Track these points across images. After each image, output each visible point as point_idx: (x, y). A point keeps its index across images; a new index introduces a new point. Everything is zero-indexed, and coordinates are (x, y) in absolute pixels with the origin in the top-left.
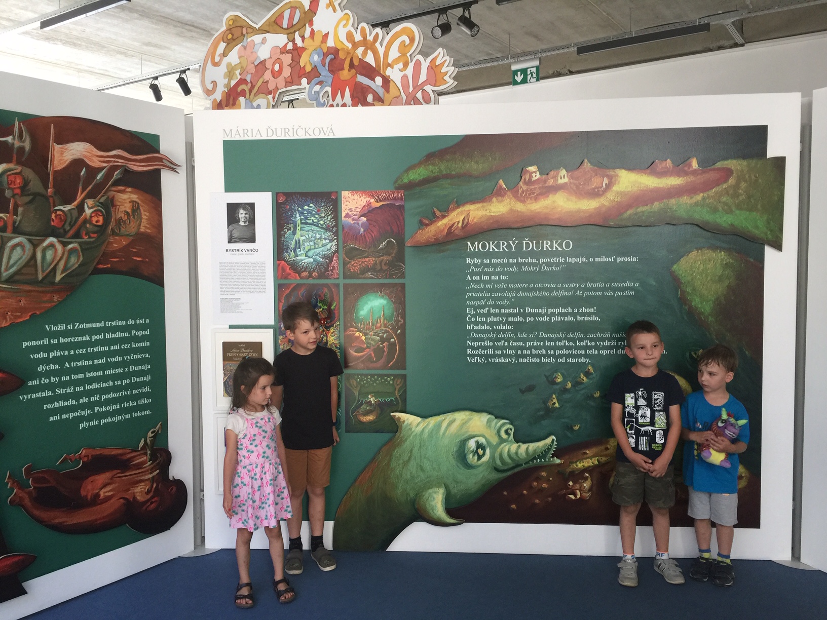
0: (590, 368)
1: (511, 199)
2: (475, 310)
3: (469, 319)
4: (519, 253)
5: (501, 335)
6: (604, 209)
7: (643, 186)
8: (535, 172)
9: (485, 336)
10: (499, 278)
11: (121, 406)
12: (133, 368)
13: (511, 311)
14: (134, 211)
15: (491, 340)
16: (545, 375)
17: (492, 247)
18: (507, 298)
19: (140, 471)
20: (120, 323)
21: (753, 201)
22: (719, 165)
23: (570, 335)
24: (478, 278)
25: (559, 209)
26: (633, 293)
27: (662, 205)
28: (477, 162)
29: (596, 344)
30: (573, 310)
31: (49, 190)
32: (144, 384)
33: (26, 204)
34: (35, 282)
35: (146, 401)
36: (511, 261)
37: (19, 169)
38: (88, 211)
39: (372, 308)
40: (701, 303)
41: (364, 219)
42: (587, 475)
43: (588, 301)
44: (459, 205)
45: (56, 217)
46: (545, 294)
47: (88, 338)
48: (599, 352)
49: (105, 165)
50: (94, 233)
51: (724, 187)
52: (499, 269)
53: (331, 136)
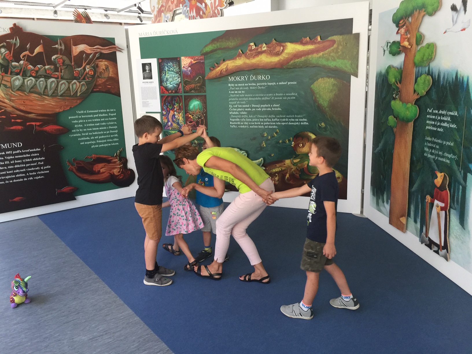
0: (278, 130)
1: (244, 58)
2: (232, 106)
3: (231, 109)
4: (249, 81)
5: (243, 116)
6: (281, 61)
7: (297, 50)
8: (253, 45)
9: (237, 117)
10: (241, 92)
11: (106, 141)
12: (110, 127)
13: (246, 106)
14: (106, 68)
15: (239, 118)
16: (260, 133)
17: (238, 79)
18: (245, 100)
19: (115, 164)
20: (104, 111)
21: (345, 55)
22: (330, 38)
23: (270, 116)
24: (233, 92)
25: (263, 62)
26: (294, 98)
27: (305, 58)
28: (231, 42)
29: (280, 120)
30: (270, 106)
31: (72, 63)
32: (115, 133)
33: (64, 69)
34: (70, 96)
35: (116, 140)
36: (246, 85)
37: (61, 56)
38: (87, 70)
39: (194, 105)
40: (323, 102)
41: (190, 68)
42: (277, 175)
43: (276, 102)
44: (224, 60)
45: (76, 73)
46: (259, 99)
47: (92, 116)
48: (281, 124)
49: (93, 52)
50: (91, 78)
51: (332, 49)
52: (241, 88)
53: (176, 34)
